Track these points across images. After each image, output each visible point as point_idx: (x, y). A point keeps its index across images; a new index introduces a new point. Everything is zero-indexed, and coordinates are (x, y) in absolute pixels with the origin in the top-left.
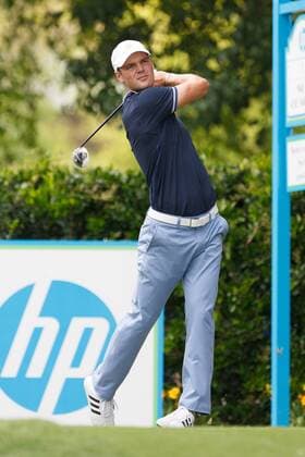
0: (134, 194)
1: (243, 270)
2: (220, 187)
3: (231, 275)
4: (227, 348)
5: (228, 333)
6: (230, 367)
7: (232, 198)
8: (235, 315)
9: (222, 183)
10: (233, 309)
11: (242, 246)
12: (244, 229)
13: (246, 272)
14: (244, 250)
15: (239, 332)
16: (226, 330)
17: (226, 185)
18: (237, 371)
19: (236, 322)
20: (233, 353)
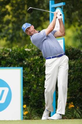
0: (13, 55)
1: (42, 74)
2: (36, 53)
3: (39, 75)
4: (38, 94)
5: (38, 91)
6: (39, 99)
7: (39, 55)
8: (40, 86)
9: (36, 51)
10: (40, 84)
11: (42, 68)
12: (42, 63)
13: (43, 74)
14: (42, 69)
15: (41, 90)
16: (38, 90)
17: (37, 52)
18: (41, 101)
19: (40, 88)
20: (40, 96)
